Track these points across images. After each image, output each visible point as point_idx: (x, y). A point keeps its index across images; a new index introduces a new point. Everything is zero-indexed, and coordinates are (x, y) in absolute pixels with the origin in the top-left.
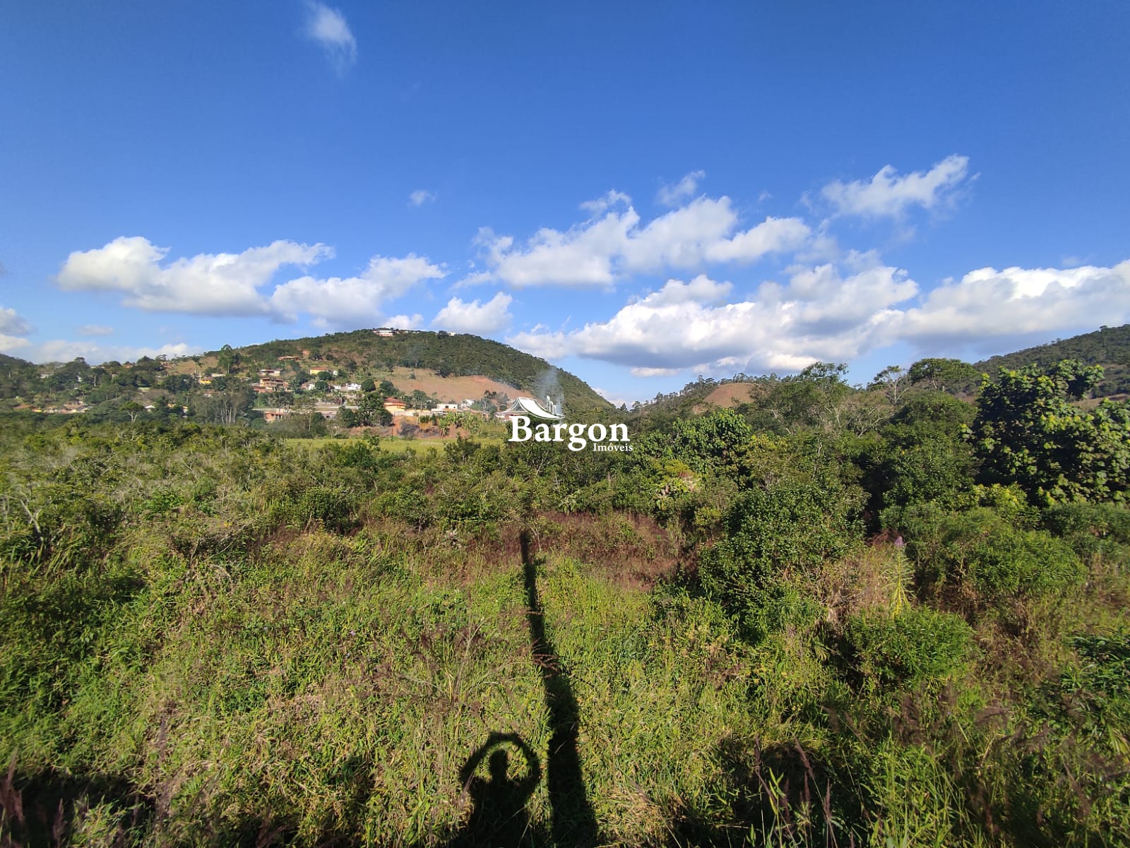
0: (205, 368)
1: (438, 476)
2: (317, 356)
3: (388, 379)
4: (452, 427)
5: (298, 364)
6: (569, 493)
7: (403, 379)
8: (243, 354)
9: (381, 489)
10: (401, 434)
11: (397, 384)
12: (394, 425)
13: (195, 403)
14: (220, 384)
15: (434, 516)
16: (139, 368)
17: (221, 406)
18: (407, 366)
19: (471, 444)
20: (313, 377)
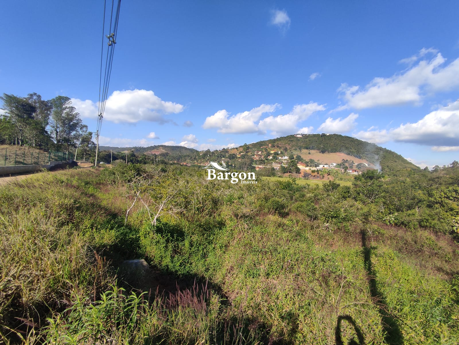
0: (239, 151)
1: (319, 197)
2: (273, 146)
3: (299, 154)
4: (326, 175)
5: (267, 149)
6: (390, 214)
7: (305, 154)
8: (250, 146)
9: (296, 200)
10: (304, 177)
11: (302, 156)
12: (300, 173)
13: (236, 163)
14: (243, 157)
15: (319, 216)
16: (223, 152)
17: (243, 164)
18: (307, 149)
19: (335, 184)
20: (271, 154)
